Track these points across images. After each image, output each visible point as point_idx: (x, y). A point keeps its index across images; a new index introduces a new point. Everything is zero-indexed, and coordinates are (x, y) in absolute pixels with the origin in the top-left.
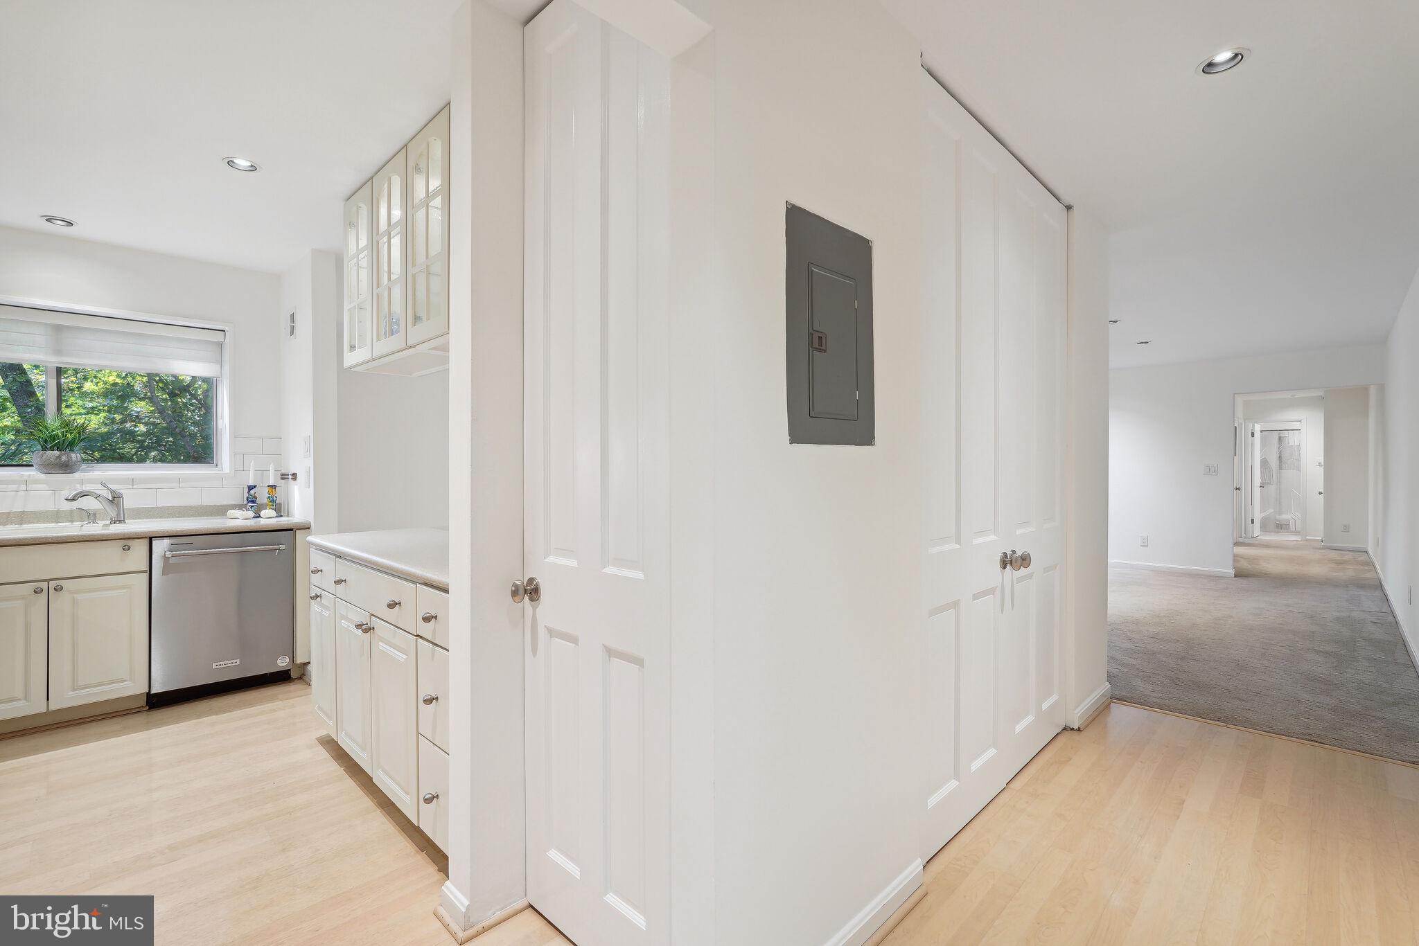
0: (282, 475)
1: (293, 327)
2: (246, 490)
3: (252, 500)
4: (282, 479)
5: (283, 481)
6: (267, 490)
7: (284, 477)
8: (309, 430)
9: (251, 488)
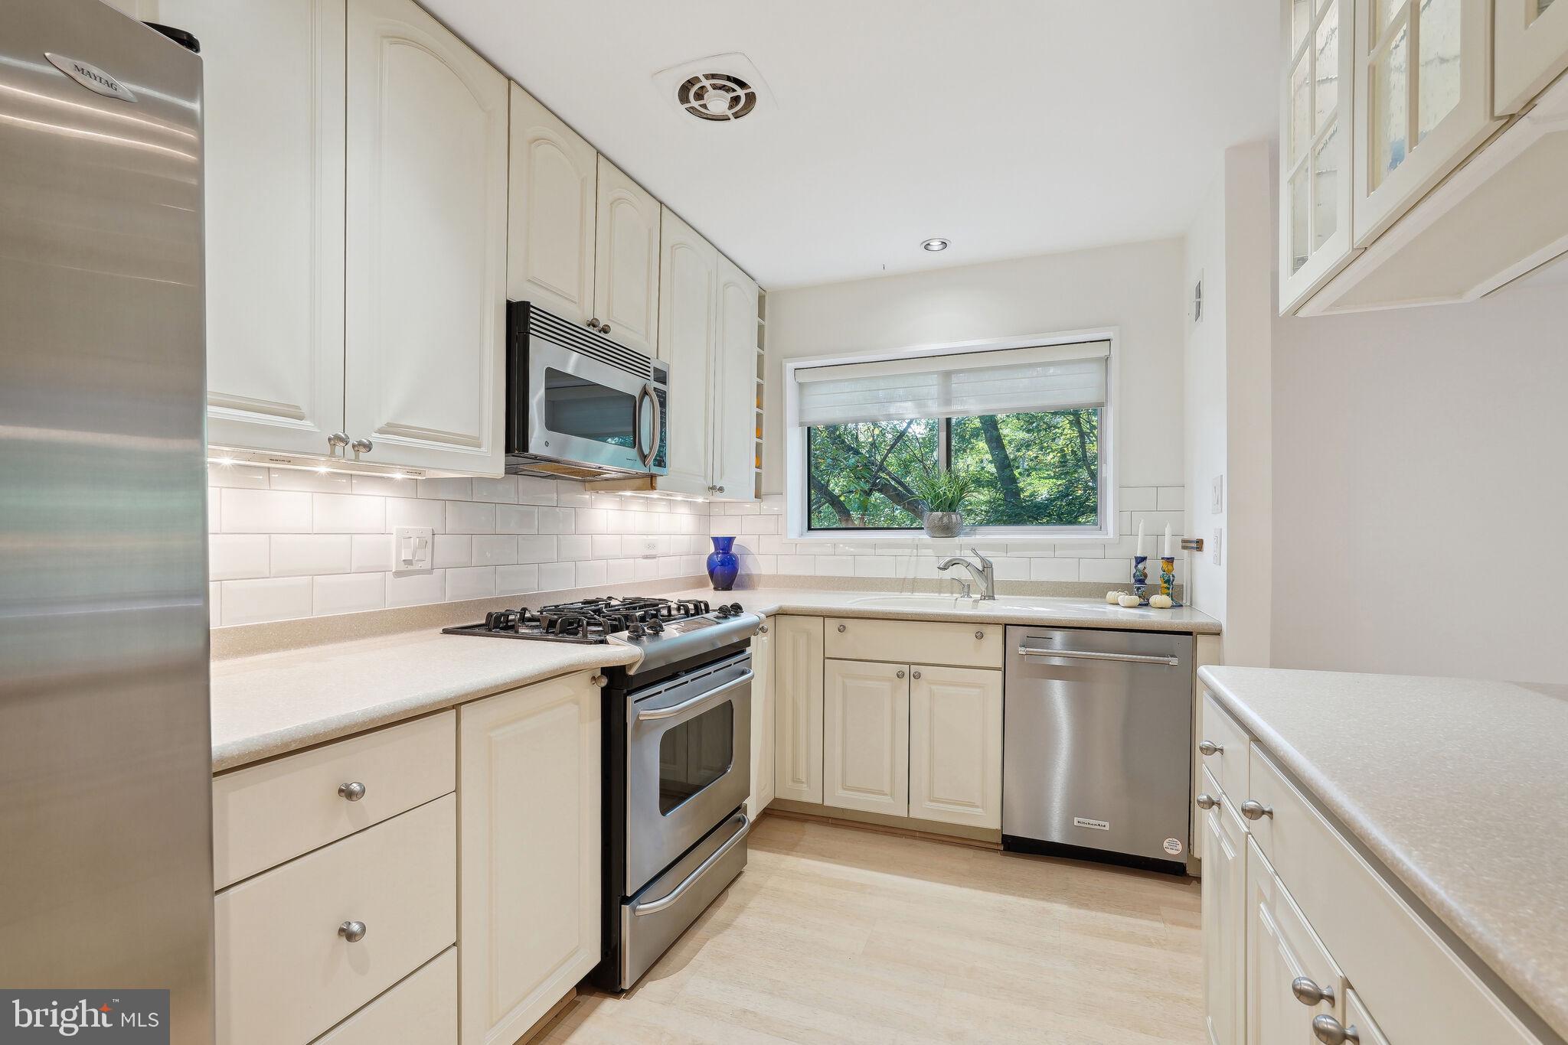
0: (1184, 541)
1: (1199, 304)
2: (1134, 563)
3: (1141, 579)
4: (1184, 548)
5: (1186, 551)
6: (1160, 563)
7: (1186, 544)
8: (1222, 469)
9: (1141, 560)
